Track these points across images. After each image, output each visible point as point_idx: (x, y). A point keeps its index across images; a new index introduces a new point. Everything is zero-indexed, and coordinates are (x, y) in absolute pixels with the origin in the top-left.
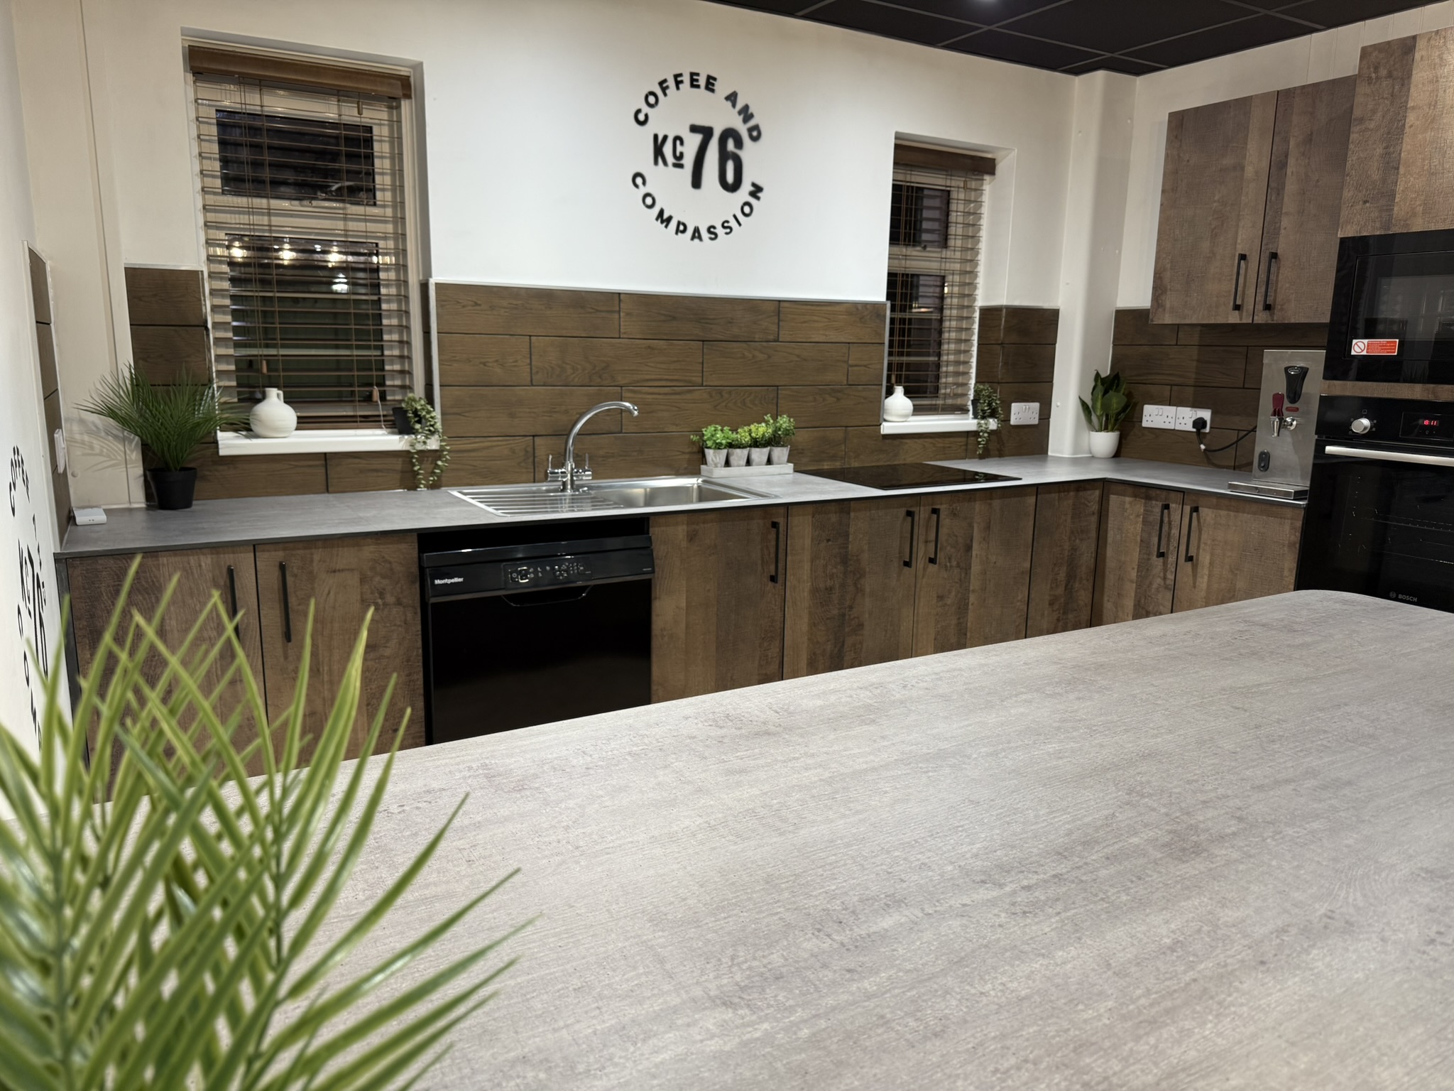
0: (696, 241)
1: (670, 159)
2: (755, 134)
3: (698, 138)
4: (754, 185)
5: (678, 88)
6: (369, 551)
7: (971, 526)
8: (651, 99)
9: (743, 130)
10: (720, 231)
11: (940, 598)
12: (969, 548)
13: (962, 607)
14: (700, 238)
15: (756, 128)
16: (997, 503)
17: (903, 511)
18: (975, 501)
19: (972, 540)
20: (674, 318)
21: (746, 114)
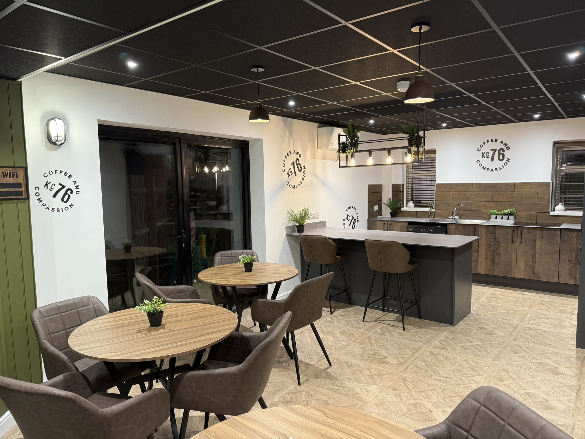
0: (492, 172)
1: (486, 156)
2: (508, 148)
3: (493, 151)
4: (508, 159)
5: (488, 143)
6: (401, 224)
7: (535, 236)
8: (481, 146)
9: (505, 148)
10: (498, 169)
11: (525, 252)
12: (535, 241)
13: (534, 256)
14: (493, 171)
15: (509, 147)
16: (545, 232)
17: (512, 230)
18: (537, 230)
19: (536, 240)
20: (485, 187)
21: (506, 145)
